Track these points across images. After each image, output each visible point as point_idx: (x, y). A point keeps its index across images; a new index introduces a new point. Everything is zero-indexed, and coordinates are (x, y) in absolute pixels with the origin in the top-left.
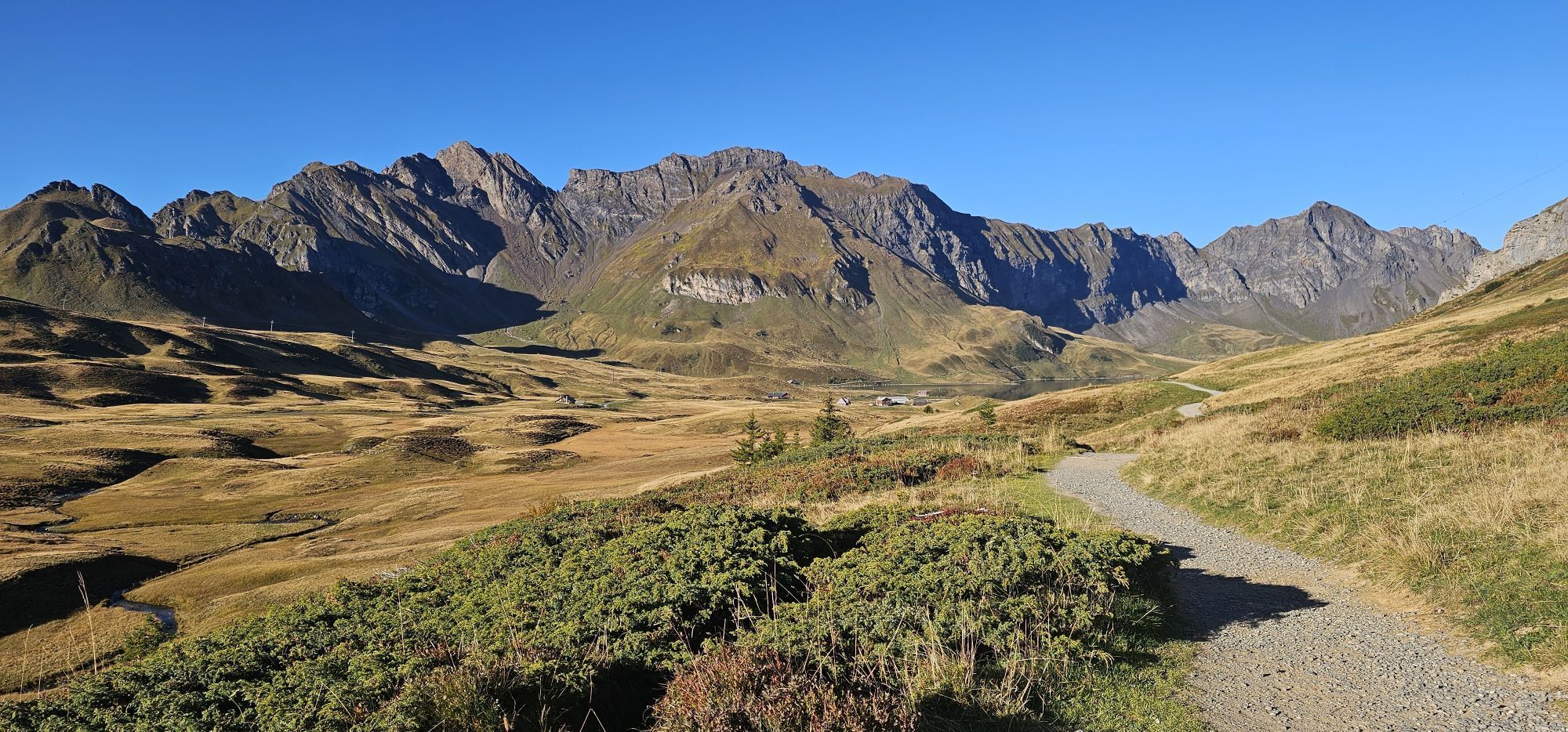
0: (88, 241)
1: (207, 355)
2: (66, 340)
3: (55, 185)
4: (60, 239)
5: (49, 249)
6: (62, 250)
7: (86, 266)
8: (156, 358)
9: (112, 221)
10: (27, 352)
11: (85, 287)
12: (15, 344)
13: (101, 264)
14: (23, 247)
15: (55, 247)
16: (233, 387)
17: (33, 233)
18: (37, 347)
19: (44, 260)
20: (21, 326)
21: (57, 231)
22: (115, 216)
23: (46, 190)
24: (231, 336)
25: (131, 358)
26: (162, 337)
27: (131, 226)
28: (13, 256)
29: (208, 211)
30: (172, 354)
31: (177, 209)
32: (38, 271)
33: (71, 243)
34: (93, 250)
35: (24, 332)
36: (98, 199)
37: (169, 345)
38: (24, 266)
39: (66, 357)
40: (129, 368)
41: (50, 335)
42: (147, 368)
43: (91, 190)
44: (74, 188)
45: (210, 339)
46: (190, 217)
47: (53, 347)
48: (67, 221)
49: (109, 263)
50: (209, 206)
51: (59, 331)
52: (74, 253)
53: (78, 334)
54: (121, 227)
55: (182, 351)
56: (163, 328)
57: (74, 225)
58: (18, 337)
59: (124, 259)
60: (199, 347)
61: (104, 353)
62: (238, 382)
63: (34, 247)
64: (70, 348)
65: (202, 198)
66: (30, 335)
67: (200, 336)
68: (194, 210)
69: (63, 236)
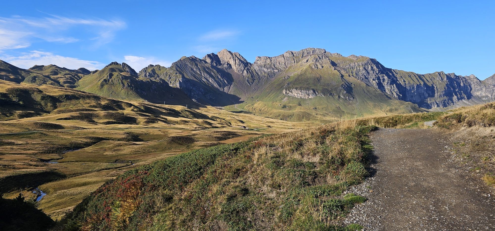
0: (119, 78)
1: (142, 111)
2: (104, 106)
3: (113, 63)
4: (111, 78)
5: (109, 81)
6: (112, 81)
7: (118, 86)
8: (128, 111)
9: (126, 73)
10: (93, 109)
11: (117, 91)
12: (91, 106)
13: (121, 85)
14: (102, 80)
15: (110, 80)
16: (146, 120)
17: (106, 76)
18: (96, 107)
19: (107, 84)
20: (93, 101)
21: (111, 75)
22: (127, 72)
23: (110, 65)
24: (150, 105)
25: (120, 111)
26: (130, 105)
27: (131, 74)
28: (100, 83)
29: (153, 71)
30: (133, 110)
31: (145, 70)
32: (106, 87)
33: (115, 79)
34: (120, 81)
35: (93, 103)
36: (123, 67)
37: (132, 107)
38: (102, 86)
39: (103, 110)
40: (119, 114)
41: (100, 104)
42: (125, 114)
43: (122, 64)
44: (117, 64)
45: (144, 106)
46: (149, 72)
47: (100, 107)
48: (114, 73)
49: (124, 85)
50: (154, 69)
51: (103, 103)
52: (115, 82)
53: (108, 104)
54: (128, 75)
55: (135, 110)
56: (132, 103)
57: (115, 74)
58: (92, 105)
59: (128, 84)
60: (140, 108)
61: (114, 109)
62: (149, 119)
63: (105, 80)
64: (105, 108)
65: (152, 67)
66: (95, 104)
67: (141, 105)
68: (150, 70)
69: (112, 77)
